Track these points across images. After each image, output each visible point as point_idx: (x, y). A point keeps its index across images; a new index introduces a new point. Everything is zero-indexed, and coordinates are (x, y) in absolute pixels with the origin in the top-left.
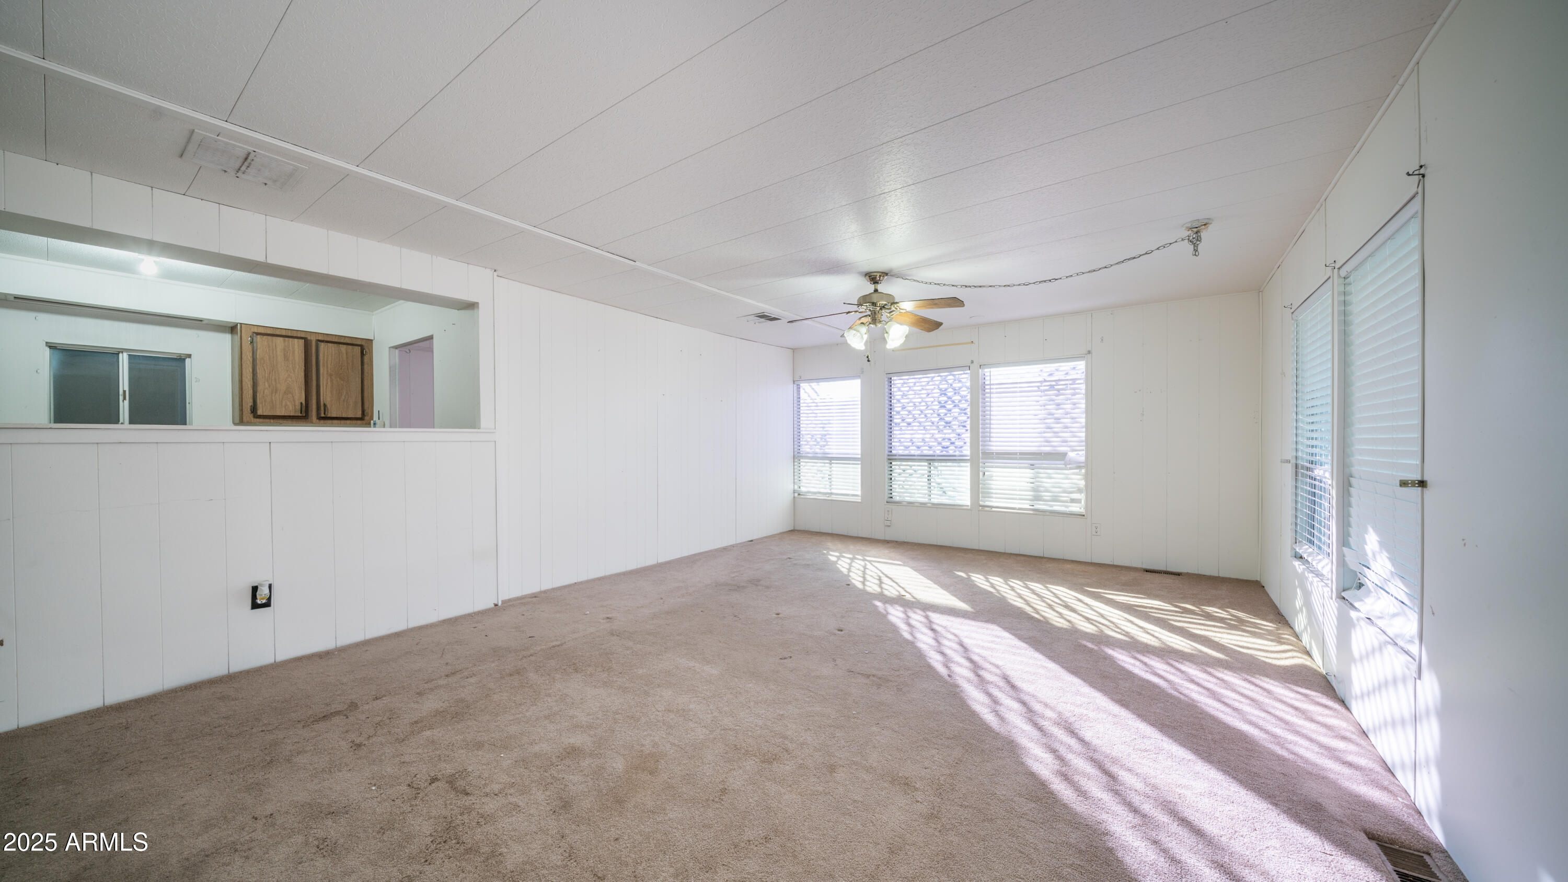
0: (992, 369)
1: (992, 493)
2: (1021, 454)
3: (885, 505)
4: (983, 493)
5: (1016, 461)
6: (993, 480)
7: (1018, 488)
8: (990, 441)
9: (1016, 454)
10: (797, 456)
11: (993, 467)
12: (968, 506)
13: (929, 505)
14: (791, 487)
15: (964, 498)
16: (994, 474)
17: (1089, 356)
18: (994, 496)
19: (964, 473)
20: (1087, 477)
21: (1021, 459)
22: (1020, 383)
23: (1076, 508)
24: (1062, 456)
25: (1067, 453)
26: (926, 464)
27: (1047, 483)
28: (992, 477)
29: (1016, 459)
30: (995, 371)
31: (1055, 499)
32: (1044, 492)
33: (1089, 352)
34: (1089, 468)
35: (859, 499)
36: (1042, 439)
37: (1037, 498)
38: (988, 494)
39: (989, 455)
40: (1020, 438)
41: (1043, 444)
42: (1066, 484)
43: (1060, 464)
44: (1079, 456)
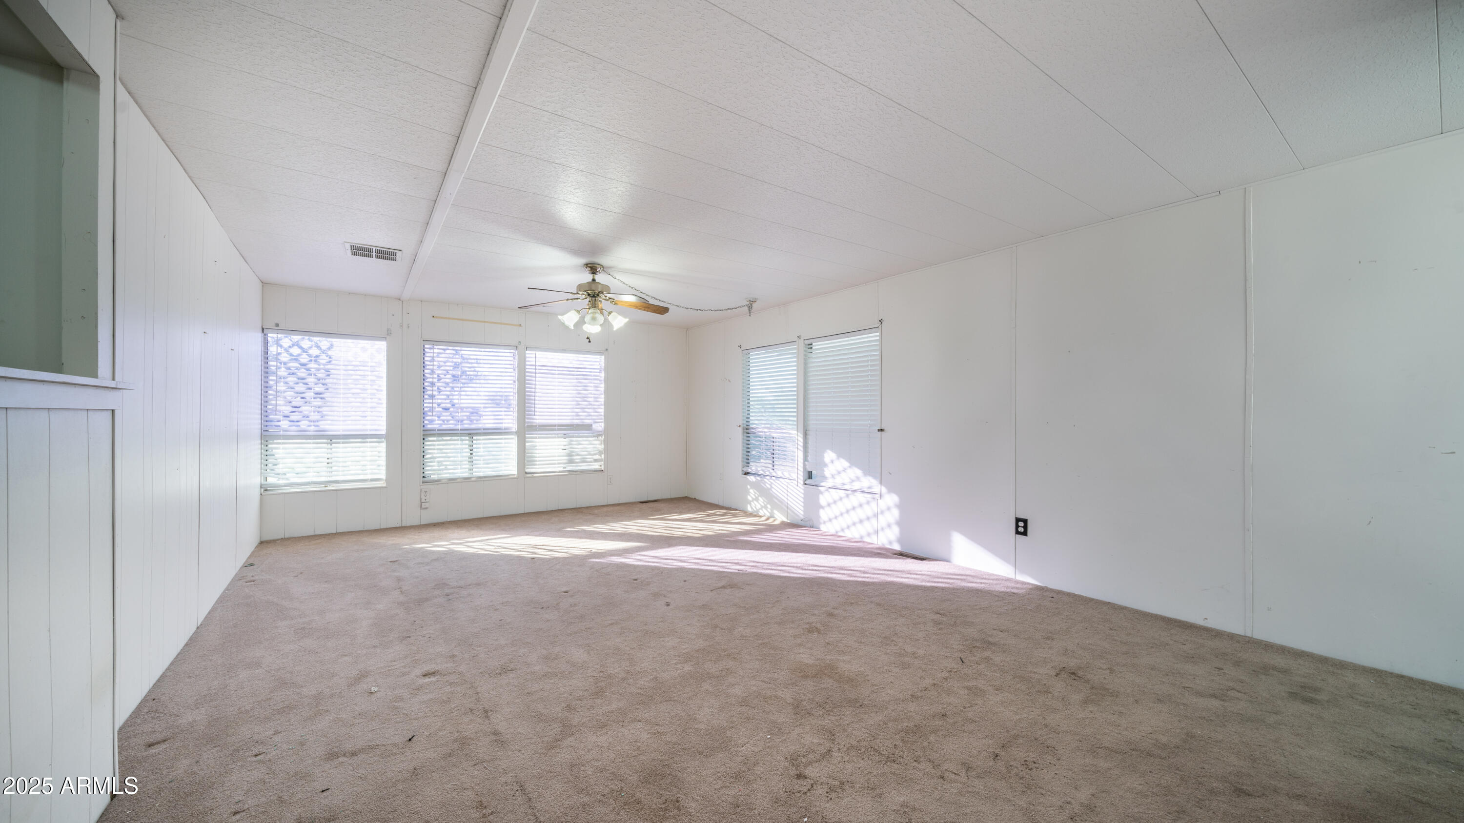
0: (537, 353)
1: (536, 461)
2: (559, 426)
3: (420, 486)
4: (528, 461)
5: (555, 432)
6: (536, 450)
7: (557, 454)
8: (534, 415)
9: (555, 426)
10: (266, 437)
11: (536, 438)
12: (515, 475)
13: (473, 479)
14: (257, 481)
15: (511, 468)
16: (537, 444)
17: (606, 353)
18: (538, 463)
19: (511, 444)
20: (606, 442)
21: (559, 430)
22: (558, 367)
23: (596, 466)
24: (588, 427)
25: (592, 425)
26: (467, 438)
27: (578, 448)
28: (536, 446)
29: (555, 430)
30: (539, 354)
31: (584, 461)
32: (576, 456)
33: (607, 350)
34: (608, 435)
35: (382, 484)
36: (574, 414)
37: (571, 462)
38: (532, 462)
39: (533, 428)
40: (558, 412)
41: (575, 417)
42: (590, 448)
43: (585, 433)
44: (600, 426)
